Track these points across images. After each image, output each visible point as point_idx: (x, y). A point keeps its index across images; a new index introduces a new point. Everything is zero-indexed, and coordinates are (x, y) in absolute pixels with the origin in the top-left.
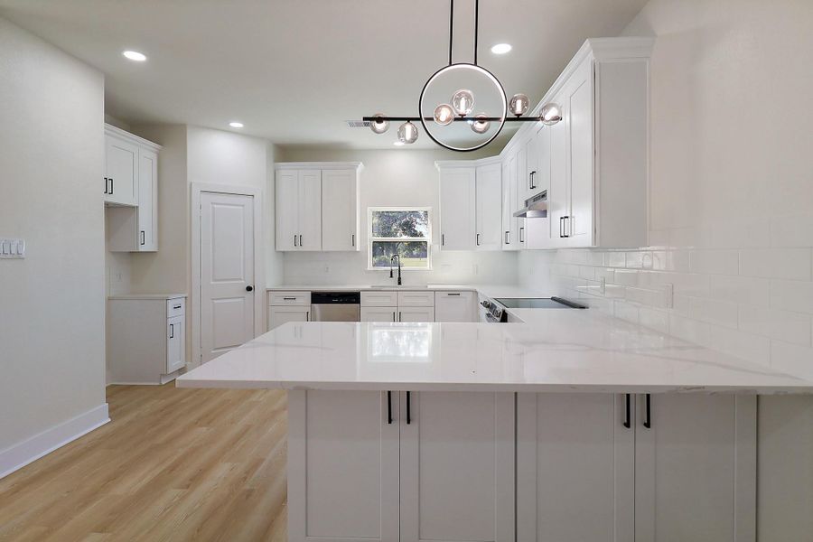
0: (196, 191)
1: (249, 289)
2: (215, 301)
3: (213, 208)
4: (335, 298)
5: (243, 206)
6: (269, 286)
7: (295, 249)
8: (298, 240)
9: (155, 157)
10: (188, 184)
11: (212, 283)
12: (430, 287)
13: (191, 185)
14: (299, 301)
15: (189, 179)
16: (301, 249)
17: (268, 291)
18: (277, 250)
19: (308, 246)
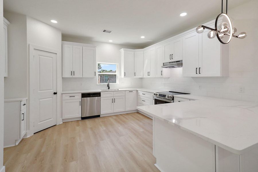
1: (55, 93)
2: (40, 100)
3: (40, 57)
4: (92, 95)
5: (52, 58)
7: (71, 77)
8: (73, 73)
9: (6, 28)
11: (39, 92)
12: (120, 90)
13: (29, 45)
14: (76, 97)
15: (28, 42)
16: (74, 77)
17: (62, 94)
19: (77, 75)
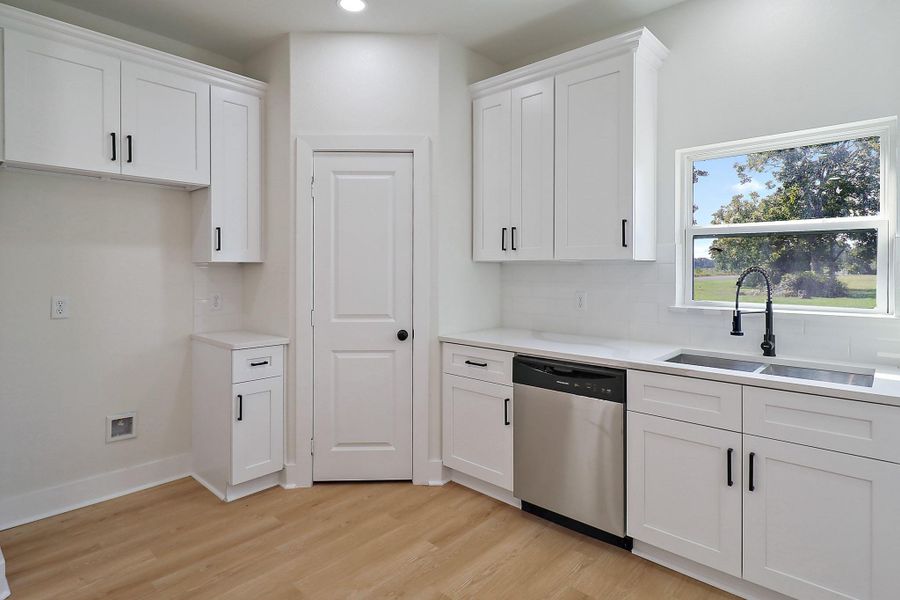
0: (304, 151)
1: (402, 336)
2: (341, 356)
3: (337, 181)
4: (563, 377)
5: (393, 174)
6: (445, 332)
8: (508, 237)
9: (254, 103)
10: (292, 140)
11: (334, 320)
13: (295, 141)
14: (492, 371)
15: (294, 130)
17: (441, 342)
18: (476, 259)
